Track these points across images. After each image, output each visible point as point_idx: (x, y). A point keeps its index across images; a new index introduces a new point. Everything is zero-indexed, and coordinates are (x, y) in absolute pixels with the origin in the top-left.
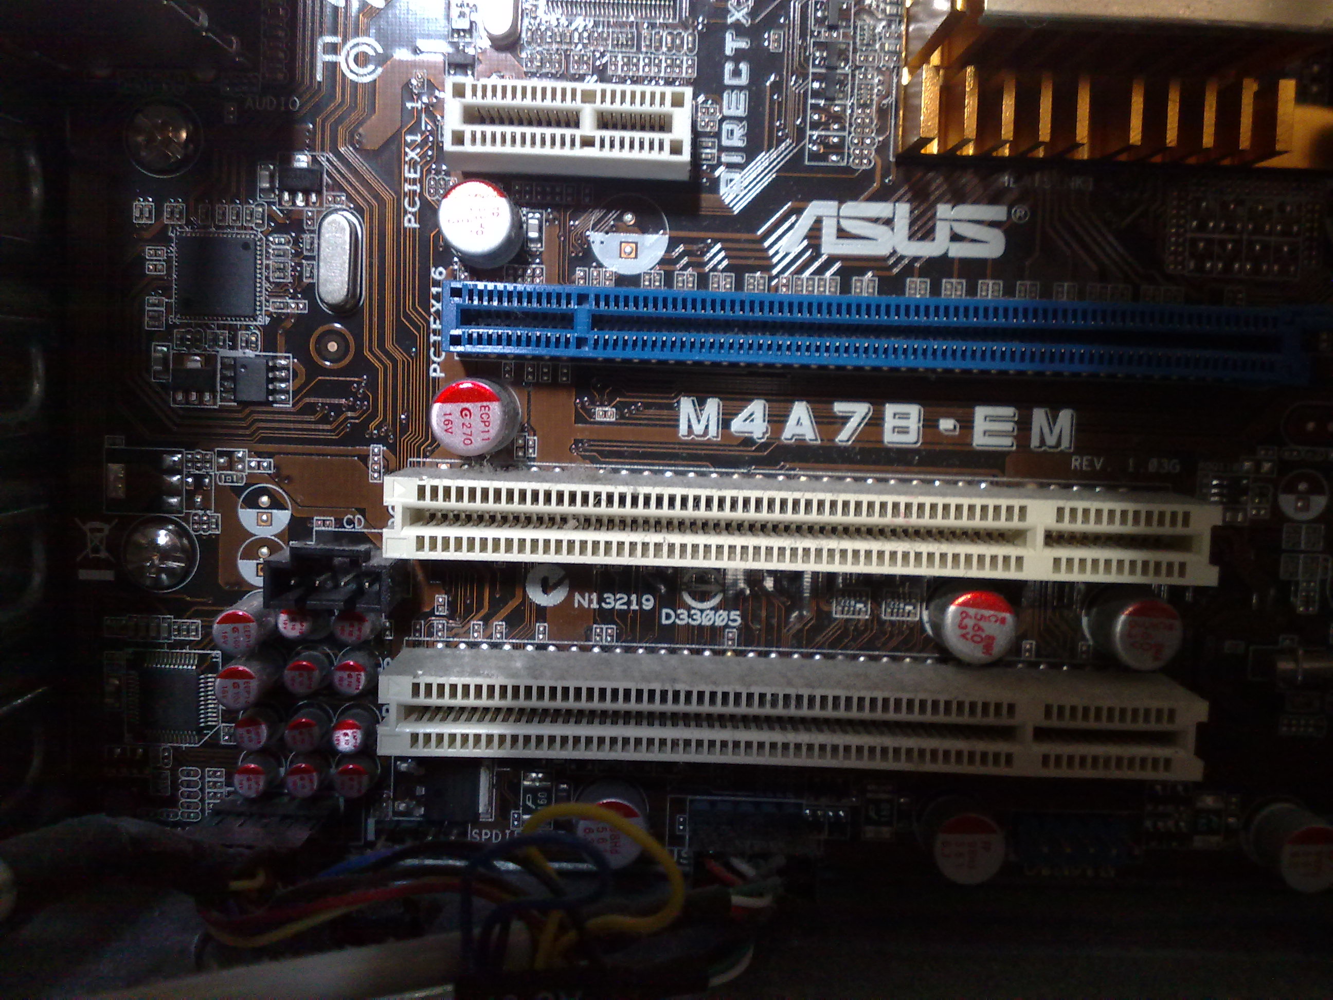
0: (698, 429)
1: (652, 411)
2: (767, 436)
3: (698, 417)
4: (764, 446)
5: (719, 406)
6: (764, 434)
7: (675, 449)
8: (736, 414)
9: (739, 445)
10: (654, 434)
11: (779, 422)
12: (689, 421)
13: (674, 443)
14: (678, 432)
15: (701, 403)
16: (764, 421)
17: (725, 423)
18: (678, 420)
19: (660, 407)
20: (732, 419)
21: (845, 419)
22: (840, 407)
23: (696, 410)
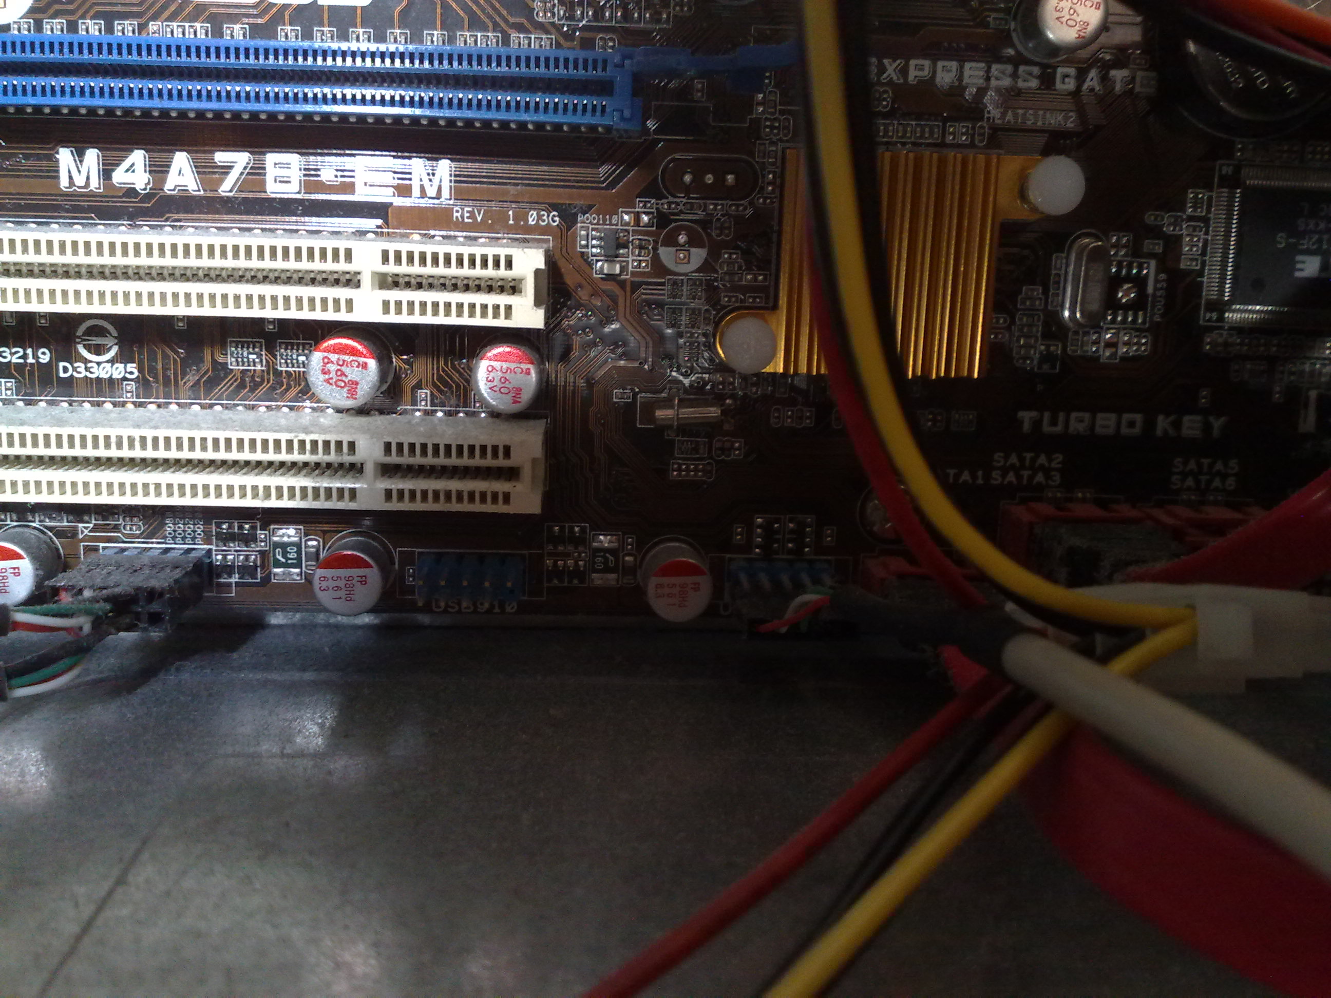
0: (80, 181)
1: (30, 162)
2: (148, 187)
3: (78, 168)
4: (149, 197)
5: (98, 156)
6: (146, 184)
7: (57, 200)
8: (118, 165)
9: (124, 196)
10: (37, 186)
11: (162, 172)
12: (69, 172)
13: (56, 195)
14: (59, 183)
15: (80, 154)
16: (145, 171)
17: (107, 174)
18: (58, 171)
19: (38, 157)
20: (113, 170)
21: (226, 169)
22: (221, 157)
23: (75, 161)
